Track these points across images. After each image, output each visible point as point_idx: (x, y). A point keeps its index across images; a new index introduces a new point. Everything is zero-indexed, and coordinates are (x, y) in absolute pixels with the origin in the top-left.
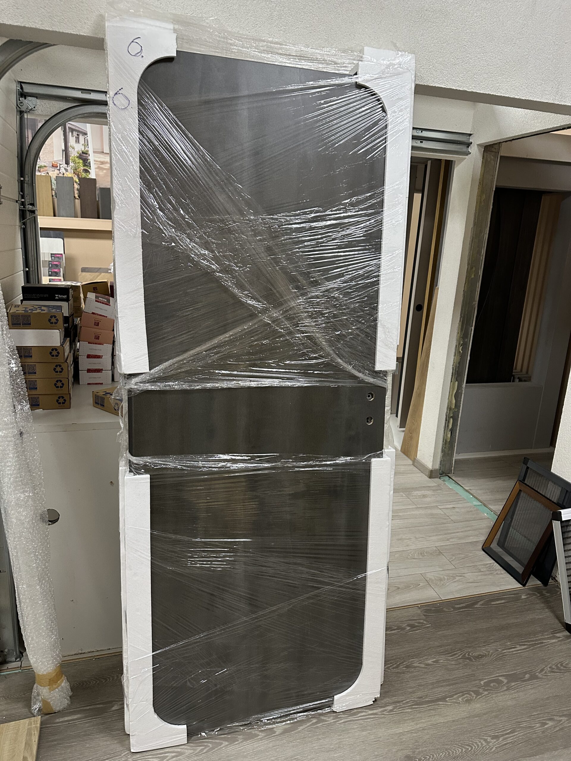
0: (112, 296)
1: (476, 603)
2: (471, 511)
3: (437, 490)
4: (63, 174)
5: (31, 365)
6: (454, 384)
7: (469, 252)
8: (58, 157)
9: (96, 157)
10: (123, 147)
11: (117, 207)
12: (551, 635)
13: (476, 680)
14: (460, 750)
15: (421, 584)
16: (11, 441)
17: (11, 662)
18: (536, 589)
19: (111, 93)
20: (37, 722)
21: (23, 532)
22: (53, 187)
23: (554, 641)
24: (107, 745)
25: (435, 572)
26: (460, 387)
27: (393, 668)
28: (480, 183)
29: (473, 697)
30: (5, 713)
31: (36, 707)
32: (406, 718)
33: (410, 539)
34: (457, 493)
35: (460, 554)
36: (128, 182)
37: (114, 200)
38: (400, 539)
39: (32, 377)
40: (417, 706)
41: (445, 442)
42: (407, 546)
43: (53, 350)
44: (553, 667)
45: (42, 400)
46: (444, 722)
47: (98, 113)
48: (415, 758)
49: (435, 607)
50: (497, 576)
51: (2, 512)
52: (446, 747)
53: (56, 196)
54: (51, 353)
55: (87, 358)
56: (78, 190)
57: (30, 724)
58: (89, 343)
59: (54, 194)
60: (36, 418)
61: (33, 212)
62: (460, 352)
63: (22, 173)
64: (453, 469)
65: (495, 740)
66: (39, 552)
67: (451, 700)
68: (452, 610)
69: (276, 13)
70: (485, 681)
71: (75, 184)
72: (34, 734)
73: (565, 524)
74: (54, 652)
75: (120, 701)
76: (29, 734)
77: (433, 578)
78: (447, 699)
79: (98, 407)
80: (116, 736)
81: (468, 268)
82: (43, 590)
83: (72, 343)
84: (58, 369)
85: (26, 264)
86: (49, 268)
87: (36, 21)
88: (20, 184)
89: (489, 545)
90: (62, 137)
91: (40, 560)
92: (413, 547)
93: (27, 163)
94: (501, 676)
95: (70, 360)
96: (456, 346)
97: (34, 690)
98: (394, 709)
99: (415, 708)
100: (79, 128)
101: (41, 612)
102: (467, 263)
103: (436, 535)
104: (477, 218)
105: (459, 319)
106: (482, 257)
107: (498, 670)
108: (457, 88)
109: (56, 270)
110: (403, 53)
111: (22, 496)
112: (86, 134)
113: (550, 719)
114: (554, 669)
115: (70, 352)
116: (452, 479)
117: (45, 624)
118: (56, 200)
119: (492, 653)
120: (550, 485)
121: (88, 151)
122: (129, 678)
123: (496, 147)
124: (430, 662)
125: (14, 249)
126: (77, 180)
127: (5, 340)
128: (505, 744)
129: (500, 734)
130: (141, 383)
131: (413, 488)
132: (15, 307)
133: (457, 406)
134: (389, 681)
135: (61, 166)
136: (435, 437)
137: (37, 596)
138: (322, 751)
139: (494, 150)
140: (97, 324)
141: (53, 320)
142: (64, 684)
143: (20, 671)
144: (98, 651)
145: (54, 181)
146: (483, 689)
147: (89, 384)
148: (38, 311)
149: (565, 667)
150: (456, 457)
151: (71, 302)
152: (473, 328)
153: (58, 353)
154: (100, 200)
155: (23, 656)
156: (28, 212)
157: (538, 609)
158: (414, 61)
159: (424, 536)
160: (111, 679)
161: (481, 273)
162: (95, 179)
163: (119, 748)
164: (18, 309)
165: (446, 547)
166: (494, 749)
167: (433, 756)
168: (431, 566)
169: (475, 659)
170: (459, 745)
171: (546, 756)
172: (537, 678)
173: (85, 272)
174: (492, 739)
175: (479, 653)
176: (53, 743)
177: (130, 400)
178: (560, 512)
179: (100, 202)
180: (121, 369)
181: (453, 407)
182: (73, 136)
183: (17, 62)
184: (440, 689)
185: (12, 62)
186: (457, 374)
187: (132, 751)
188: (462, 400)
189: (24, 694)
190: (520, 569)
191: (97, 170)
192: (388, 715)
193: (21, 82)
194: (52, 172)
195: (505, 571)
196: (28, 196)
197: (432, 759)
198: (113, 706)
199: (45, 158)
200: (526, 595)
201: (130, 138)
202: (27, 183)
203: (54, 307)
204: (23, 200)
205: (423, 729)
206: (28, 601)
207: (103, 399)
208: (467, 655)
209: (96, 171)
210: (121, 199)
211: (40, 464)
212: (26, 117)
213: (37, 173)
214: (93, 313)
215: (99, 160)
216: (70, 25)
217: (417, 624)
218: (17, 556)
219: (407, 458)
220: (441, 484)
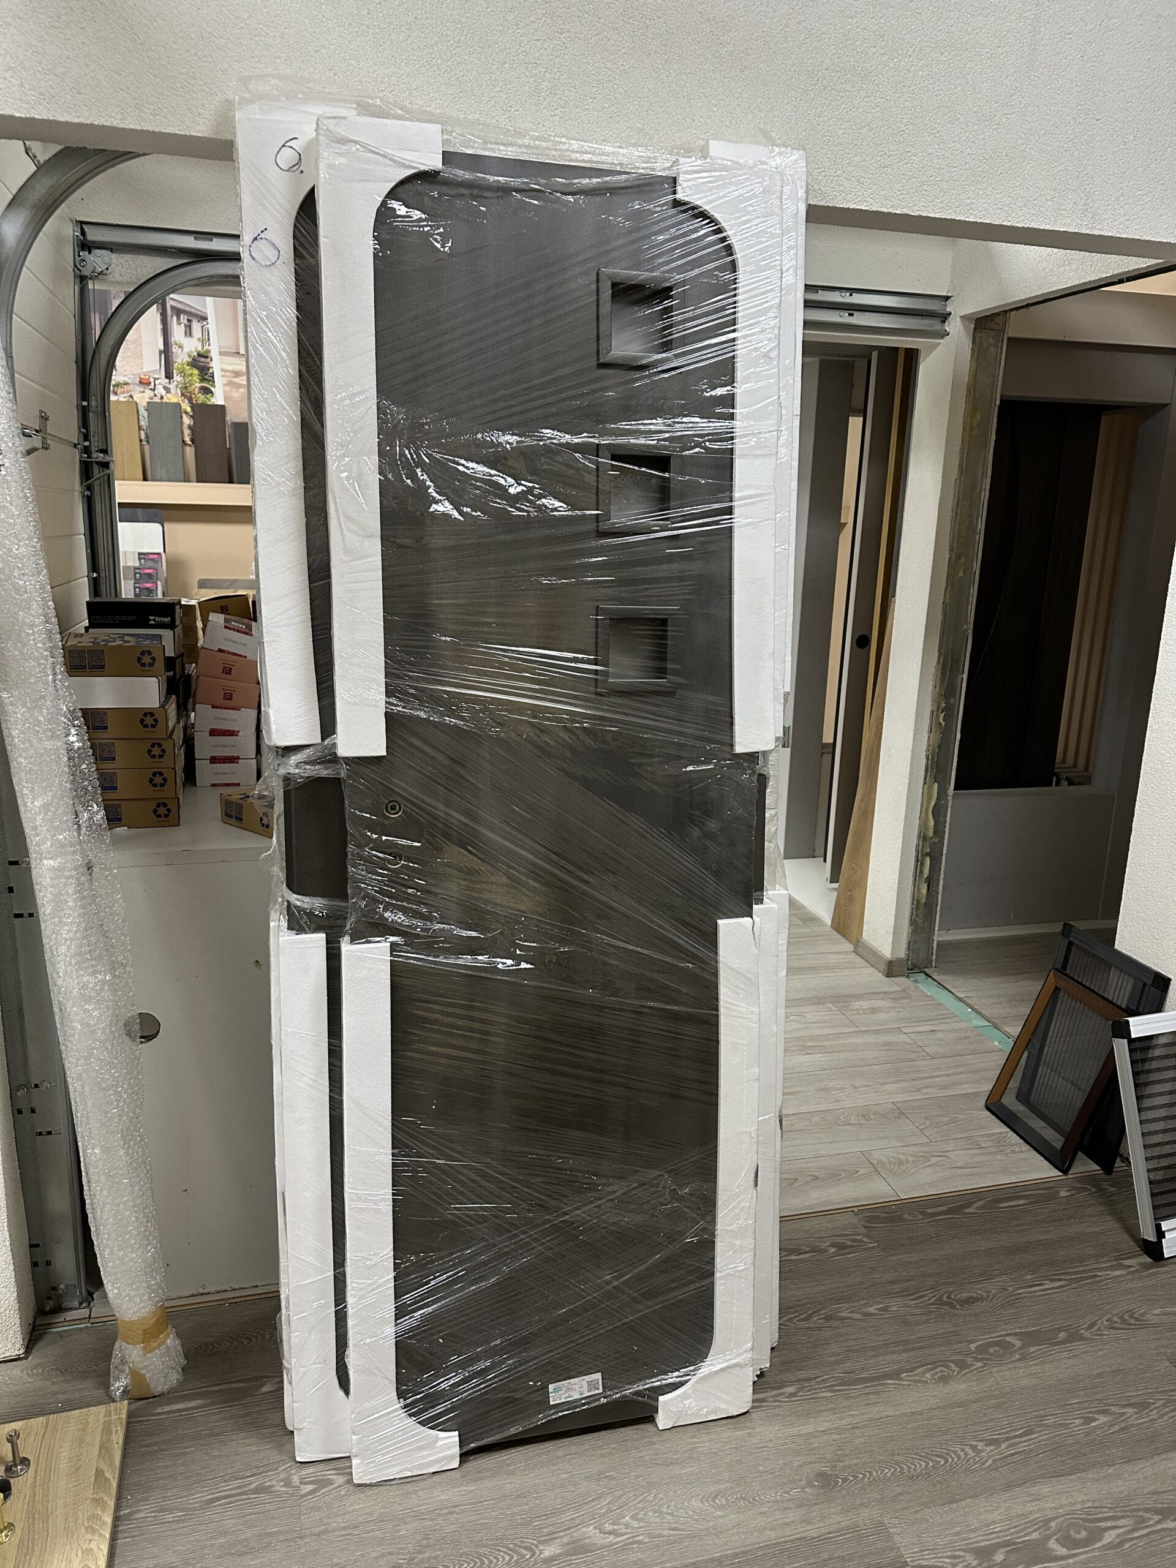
0: (255, 620)
1: (969, 1205)
2: (967, 1038)
3: (901, 999)
4: (162, 398)
5: (107, 744)
6: (930, 788)
7: (953, 527)
8: (152, 364)
9: (226, 364)
10: (270, 334)
11: (259, 443)
12: (1115, 1263)
13: (961, 1342)
14: (923, 1464)
15: (862, 1171)
16: (71, 877)
17: (71, 1309)
18: (1090, 1179)
19: (247, 239)
20: (120, 1410)
21: (94, 1048)
22: (142, 423)
23: (1119, 1272)
24: (251, 1451)
25: (891, 1150)
26: (942, 793)
27: (800, 1321)
28: (969, 390)
29: (954, 1371)
30: (61, 1397)
31: (119, 1385)
32: (821, 1408)
33: (844, 1088)
34: (941, 1004)
35: (941, 1116)
36: (278, 396)
37: (254, 430)
38: (823, 1090)
39: (108, 766)
40: (842, 1388)
41: (916, 903)
42: (837, 1101)
43: (145, 715)
44: (1115, 1319)
45: (125, 809)
46: (894, 1416)
47: (227, 276)
48: (837, 1476)
49: (886, 1213)
50: (1012, 1155)
51: (56, 1010)
52: (897, 1458)
53: (148, 442)
54: (142, 721)
55: (210, 735)
56: (190, 427)
57: (108, 1414)
58: (213, 707)
59: (143, 437)
60: (117, 842)
61: (106, 465)
62: (940, 724)
63: (84, 391)
64: (934, 958)
65: (992, 1448)
66: (123, 1087)
67: (912, 1376)
68: (921, 1217)
69: (546, 83)
70: (979, 1343)
71: (184, 416)
72: (116, 1431)
73: (1137, 1045)
74: (152, 1277)
75: (277, 1377)
76: (107, 1431)
77: (886, 1160)
78: (902, 1376)
79: (231, 822)
80: (269, 1437)
81: (950, 559)
82: (131, 1158)
83: (183, 709)
84: (156, 751)
85: (94, 565)
86: (136, 581)
87: (113, 114)
88: (80, 413)
89: (998, 1098)
90: (159, 326)
91: (125, 1101)
92: (847, 1104)
93: (94, 375)
94: (1011, 1335)
95: (178, 737)
96: (933, 712)
97: (116, 1352)
98: (799, 1392)
99: (839, 1390)
100: (191, 307)
101: (128, 1201)
102: (948, 547)
103: (895, 1082)
104: (965, 460)
105: (936, 659)
106: (977, 537)
107: (1006, 1324)
108: (890, 210)
109: (148, 585)
110: (783, 149)
111: (92, 979)
112: (205, 319)
113: (1103, 1412)
114: (1115, 1322)
115: (178, 722)
116: (932, 978)
117: (136, 1224)
118: (147, 448)
119: (995, 1295)
120: (1114, 975)
121: (208, 351)
122: (291, 1319)
123: (999, 320)
124: (872, 1310)
125: (71, 535)
126: (189, 409)
127: (60, 691)
128: (1012, 1455)
129: (1002, 1436)
130: (306, 763)
131: (852, 996)
132: (75, 636)
133: (939, 831)
134: (790, 1343)
135: (157, 382)
136: (896, 894)
137: (121, 1169)
138: (658, 1464)
139: (996, 327)
140: (228, 671)
141: (146, 659)
142: (171, 1341)
143: (89, 1325)
144: (234, 1289)
145: (143, 413)
146: (972, 1357)
147: (213, 785)
148: (118, 642)
149: (1137, 1319)
150: (938, 937)
151: (179, 630)
152: (965, 676)
153: (156, 720)
154: (233, 447)
155: (93, 1299)
156: (95, 466)
157: (1090, 1216)
158: (804, 164)
159: (870, 1084)
160: (260, 1338)
161: (977, 567)
162: (223, 407)
163: (274, 1456)
164: (80, 640)
165: (913, 1104)
166: (990, 1462)
167: (871, 1474)
168: (883, 1138)
169: (961, 1306)
170: (921, 1456)
171: (1090, 1476)
172: (1081, 1338)
173: (205, 588)
174: (986, 1445)
175: (969, 1294)
176: (150, 1449)
177: (287, 794)
178: (1128, 1021)
179: (233, 452)
180: (270, 739)
181: (931, 834)
182: (179, 323)
183: (78, 187)
184: (888, 1358)
185: (70, 187)
186: (935, 768)
187: (298, 1459)
188: (948, 819)
189: (97, 1365)
190: (1056, 1140)
191: (228, 388)
192: (786, 1402)
193: (82, 222)
194: (140, 395)
195: (1029, 1147)
196: (96, 436)
197: (869, 1479)
198: (263, 1385)
199: (126, 367)
200: (1068, 1191)
201: (281, 318)
202: (94, 412)
203: (147, 636)
204: (87, 444)
205: (853, 1428)
206: (103, 1178)
207: (240, 807)
208: (945, 1298)
209: (224, 392)
210: (267, 428)
211: (124, 921)
212: (90, 286)
213: (113, 398)
214: (220, 651)
215: (230, 368)
216: (173, 119)
217: (849, 1243)
218: (82, 1094)
219: (843, 940)
220: (909, 988)
